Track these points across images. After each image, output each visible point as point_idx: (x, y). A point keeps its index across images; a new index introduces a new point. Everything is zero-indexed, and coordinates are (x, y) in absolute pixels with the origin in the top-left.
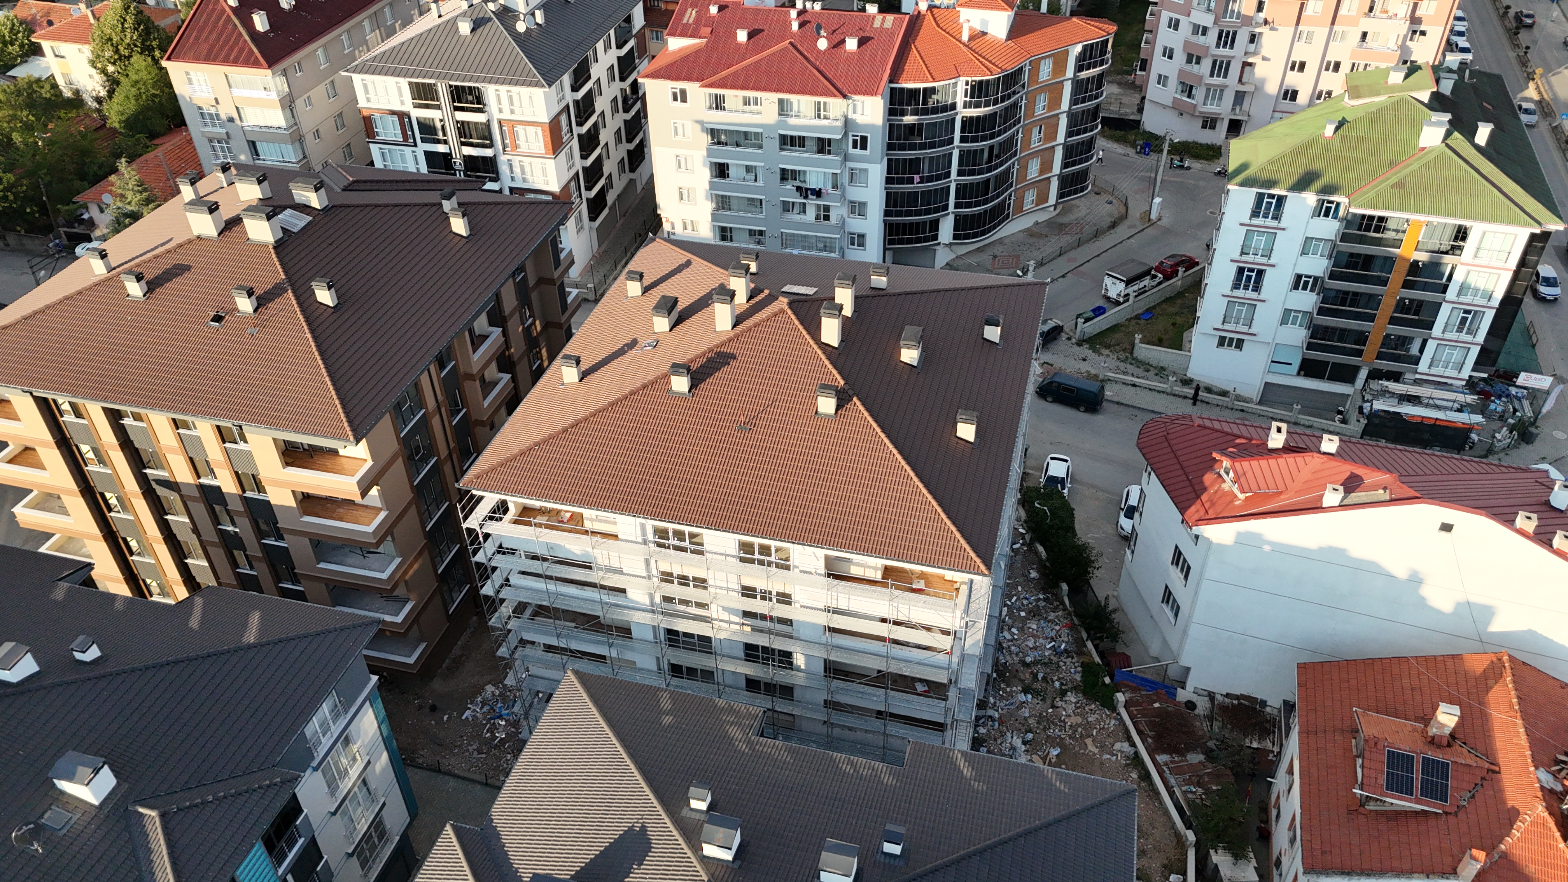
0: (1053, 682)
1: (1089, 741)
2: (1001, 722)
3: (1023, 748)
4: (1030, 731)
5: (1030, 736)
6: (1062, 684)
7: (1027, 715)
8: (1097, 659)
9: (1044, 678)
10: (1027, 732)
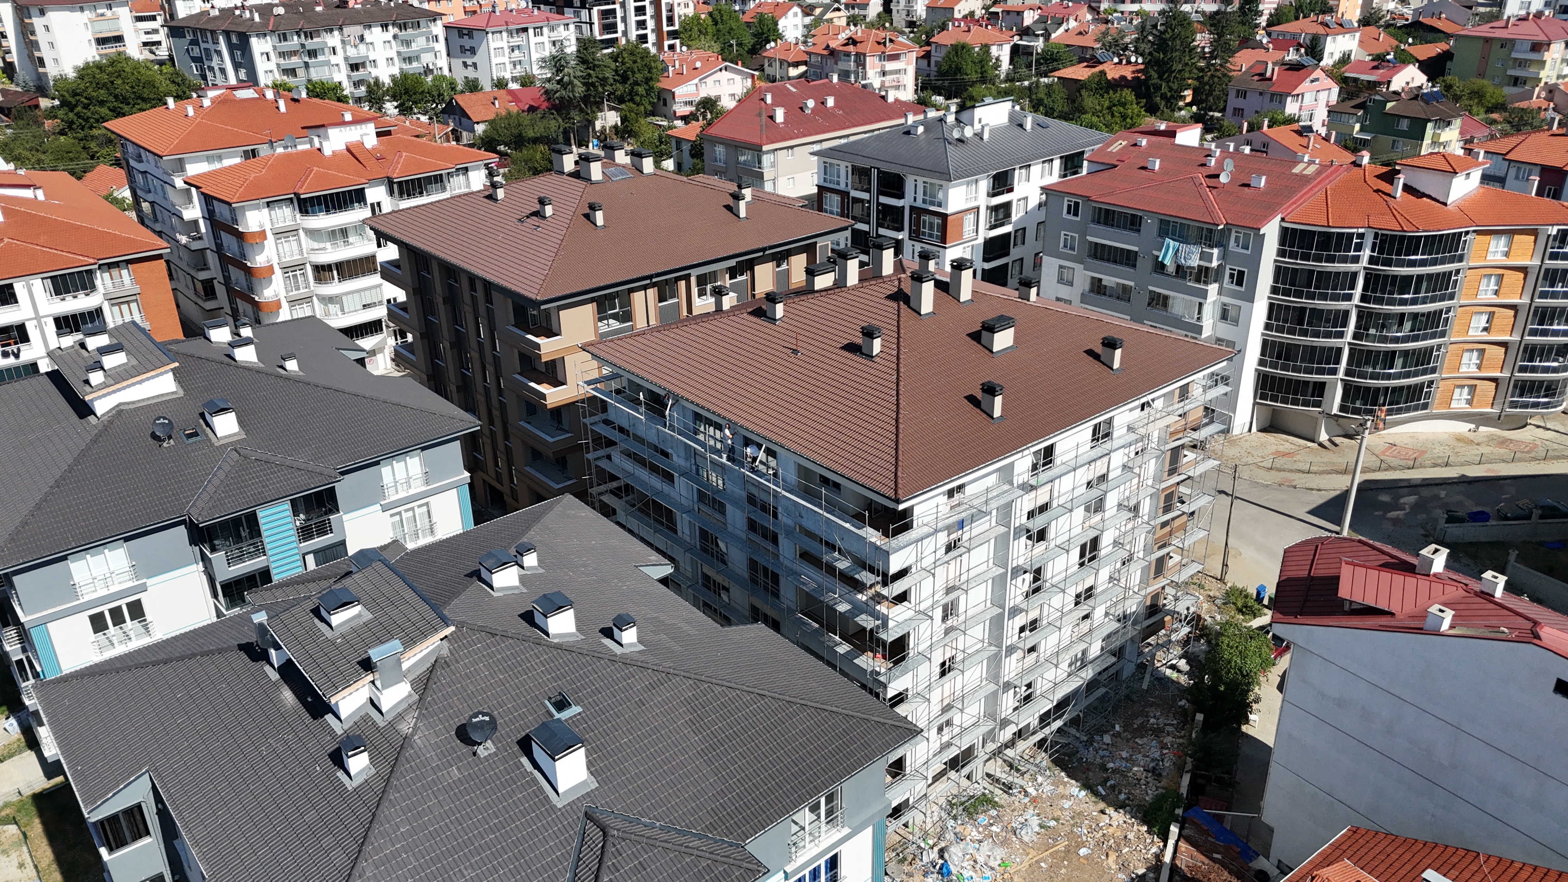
0: (1120, 793)
1: (1113, 856)
2: (1034, 800)
3: (1037, 829)
4: (1057, 820)
5: (1053, 823)
6: (1128, 799)
7: (1066, 806)
8: (1184, 790)
9: (1113, 787)
10: (1053, 819)
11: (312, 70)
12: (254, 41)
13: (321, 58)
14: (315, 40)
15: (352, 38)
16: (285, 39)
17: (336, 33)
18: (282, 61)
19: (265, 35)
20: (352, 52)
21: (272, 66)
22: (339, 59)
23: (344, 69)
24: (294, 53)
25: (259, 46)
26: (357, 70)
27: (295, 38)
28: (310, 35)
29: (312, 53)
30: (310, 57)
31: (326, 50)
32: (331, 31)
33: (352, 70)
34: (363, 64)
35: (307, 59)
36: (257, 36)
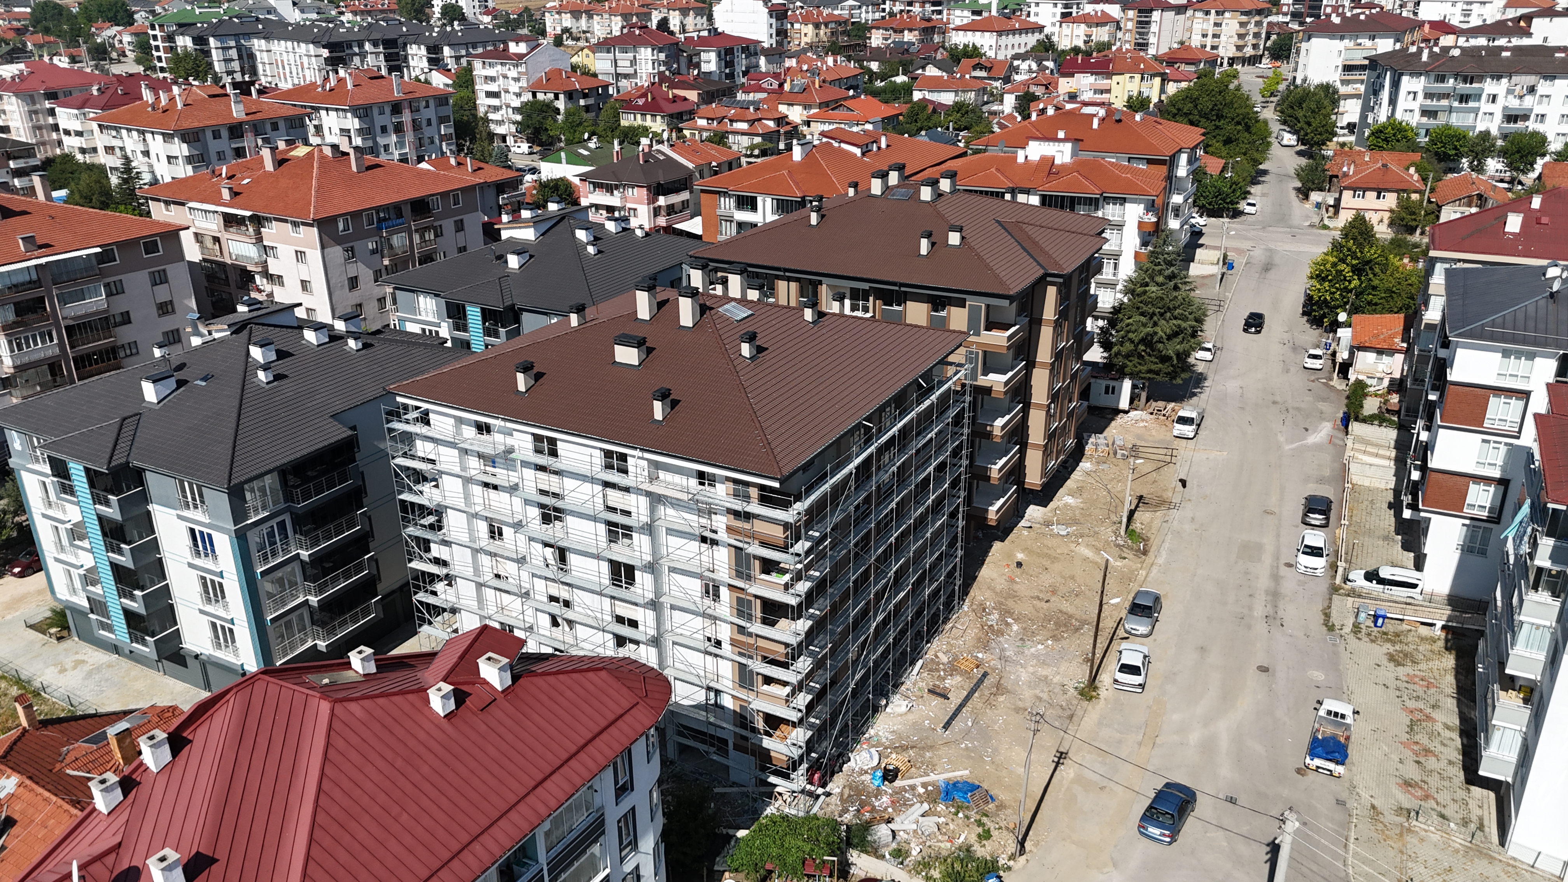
11: (1454, 115)
12: (1405, 79)
13: (1471, 104)
14: (1474, 85)
15: (1518, 88)
16: (1443, 81)
17: (1504, 81)
18: (1428, 102)
19: (1421, 74)
20: (1514, 103)
21: (1416, 106)
22: (1497, 109)
23: (1498, 117)
24: (1446, 96)
25: (1408, 83)
26: (1515, 122)
27: (1452, 81)
28: (1469, 79)
29: (1464, 98)
30: (1461, 102)
31: (1484, 97)
32: (1499, 78)
33: (1509, 122)
34: (1526, 117)
35: (1456, 104)
36: (1412, 75)
